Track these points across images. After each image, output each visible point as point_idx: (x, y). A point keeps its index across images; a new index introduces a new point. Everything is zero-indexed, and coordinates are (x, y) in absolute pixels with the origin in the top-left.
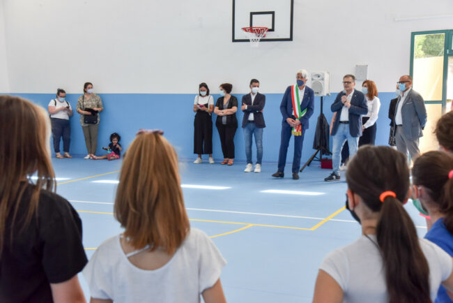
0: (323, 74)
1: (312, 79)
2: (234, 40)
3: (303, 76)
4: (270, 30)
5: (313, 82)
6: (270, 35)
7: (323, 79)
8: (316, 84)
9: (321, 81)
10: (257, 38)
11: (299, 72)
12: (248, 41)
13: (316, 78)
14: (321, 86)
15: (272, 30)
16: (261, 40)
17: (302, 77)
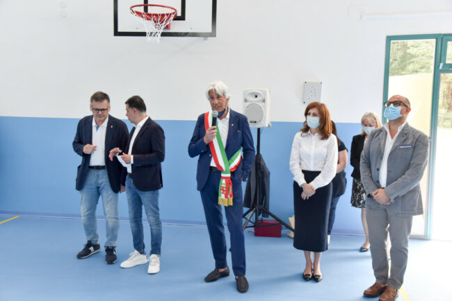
0: (265, 93)
1: (246, 101)
2: (117, 33)
3: (221, 94)
4: (176, 18)
5: (247, 104)
6: (177, 27)
7: (264, 101)
8: (252, 107)
9: (261, 104)
10: (154, 30)
11: (211, 88)
12: (143, 34)
13: (252, 99)
14: (260, 112)
15: (182, 18)
16: (163, 34)
17: (218, 97)
